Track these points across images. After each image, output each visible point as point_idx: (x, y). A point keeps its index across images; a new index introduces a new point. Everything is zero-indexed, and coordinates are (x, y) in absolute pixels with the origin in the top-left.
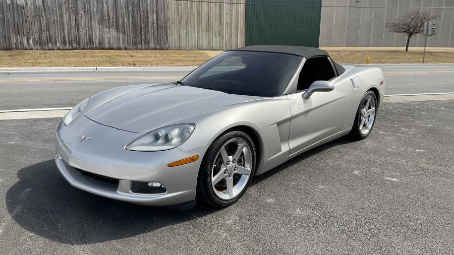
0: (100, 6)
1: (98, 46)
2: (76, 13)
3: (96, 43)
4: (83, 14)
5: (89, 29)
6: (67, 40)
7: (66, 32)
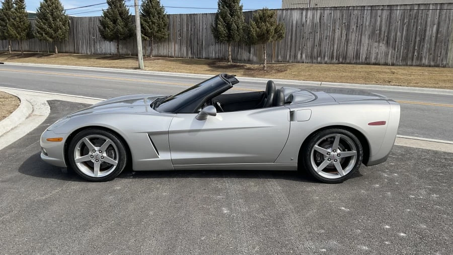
0: (373, 20)
1: (364, 61)
2: (348, 27)
3: (362, 57)
4: (355, 29)
5: (357, 45)
6: (335, 54)
7: (336, 46)
